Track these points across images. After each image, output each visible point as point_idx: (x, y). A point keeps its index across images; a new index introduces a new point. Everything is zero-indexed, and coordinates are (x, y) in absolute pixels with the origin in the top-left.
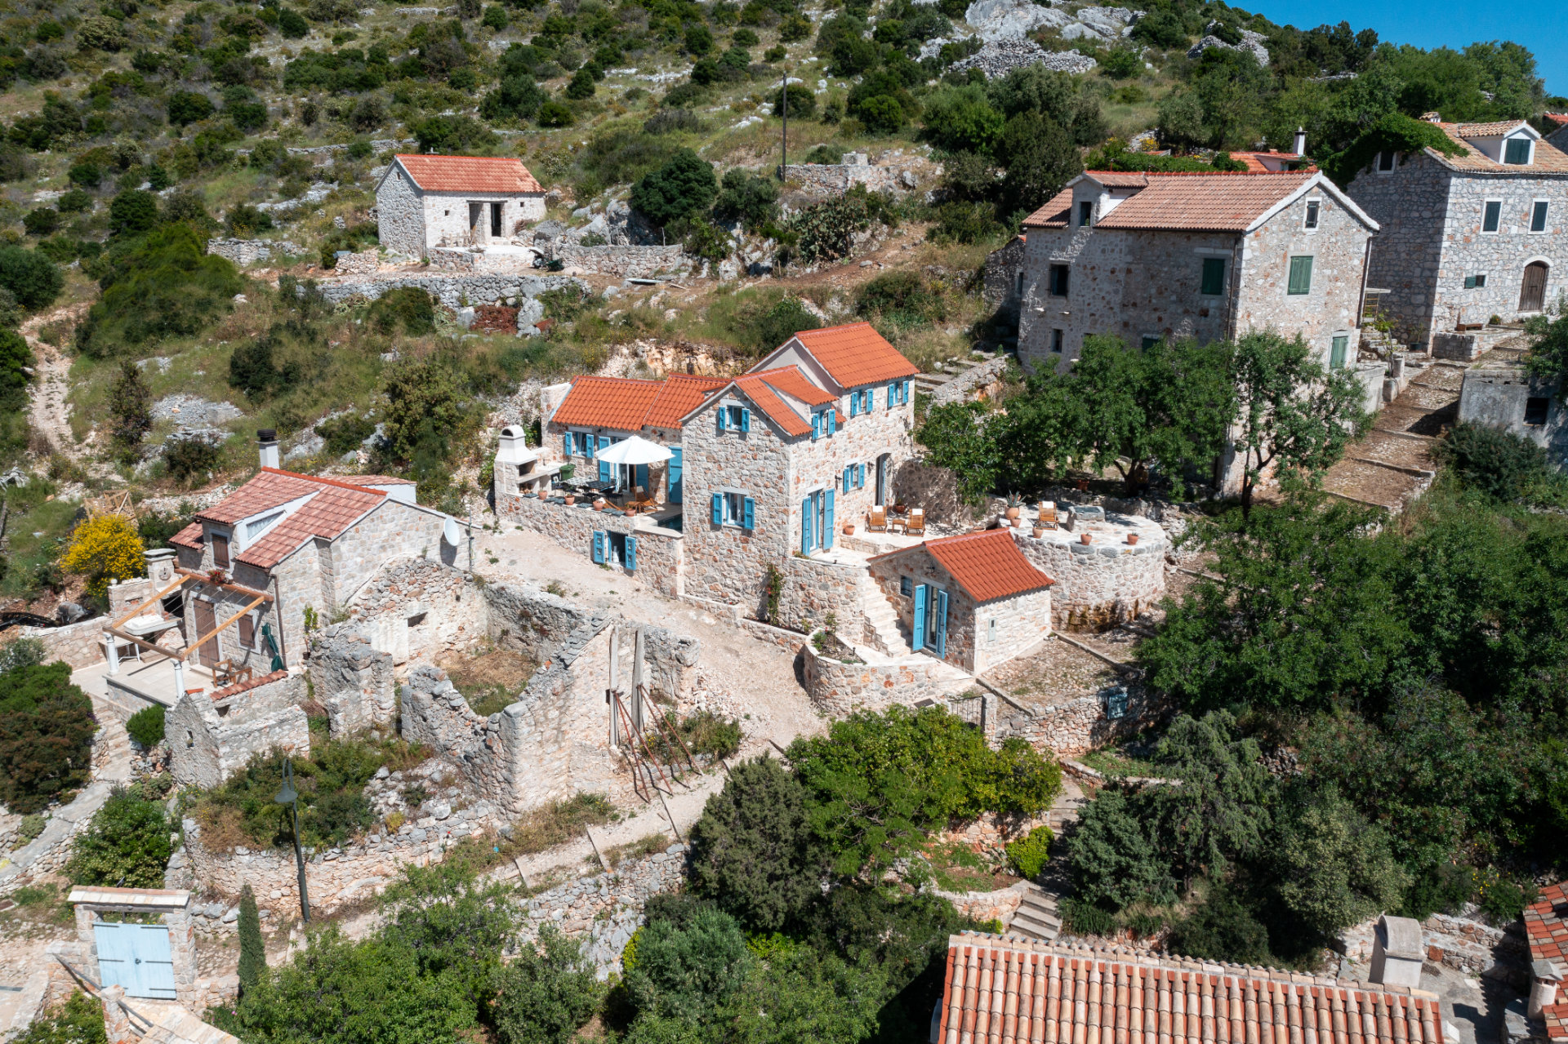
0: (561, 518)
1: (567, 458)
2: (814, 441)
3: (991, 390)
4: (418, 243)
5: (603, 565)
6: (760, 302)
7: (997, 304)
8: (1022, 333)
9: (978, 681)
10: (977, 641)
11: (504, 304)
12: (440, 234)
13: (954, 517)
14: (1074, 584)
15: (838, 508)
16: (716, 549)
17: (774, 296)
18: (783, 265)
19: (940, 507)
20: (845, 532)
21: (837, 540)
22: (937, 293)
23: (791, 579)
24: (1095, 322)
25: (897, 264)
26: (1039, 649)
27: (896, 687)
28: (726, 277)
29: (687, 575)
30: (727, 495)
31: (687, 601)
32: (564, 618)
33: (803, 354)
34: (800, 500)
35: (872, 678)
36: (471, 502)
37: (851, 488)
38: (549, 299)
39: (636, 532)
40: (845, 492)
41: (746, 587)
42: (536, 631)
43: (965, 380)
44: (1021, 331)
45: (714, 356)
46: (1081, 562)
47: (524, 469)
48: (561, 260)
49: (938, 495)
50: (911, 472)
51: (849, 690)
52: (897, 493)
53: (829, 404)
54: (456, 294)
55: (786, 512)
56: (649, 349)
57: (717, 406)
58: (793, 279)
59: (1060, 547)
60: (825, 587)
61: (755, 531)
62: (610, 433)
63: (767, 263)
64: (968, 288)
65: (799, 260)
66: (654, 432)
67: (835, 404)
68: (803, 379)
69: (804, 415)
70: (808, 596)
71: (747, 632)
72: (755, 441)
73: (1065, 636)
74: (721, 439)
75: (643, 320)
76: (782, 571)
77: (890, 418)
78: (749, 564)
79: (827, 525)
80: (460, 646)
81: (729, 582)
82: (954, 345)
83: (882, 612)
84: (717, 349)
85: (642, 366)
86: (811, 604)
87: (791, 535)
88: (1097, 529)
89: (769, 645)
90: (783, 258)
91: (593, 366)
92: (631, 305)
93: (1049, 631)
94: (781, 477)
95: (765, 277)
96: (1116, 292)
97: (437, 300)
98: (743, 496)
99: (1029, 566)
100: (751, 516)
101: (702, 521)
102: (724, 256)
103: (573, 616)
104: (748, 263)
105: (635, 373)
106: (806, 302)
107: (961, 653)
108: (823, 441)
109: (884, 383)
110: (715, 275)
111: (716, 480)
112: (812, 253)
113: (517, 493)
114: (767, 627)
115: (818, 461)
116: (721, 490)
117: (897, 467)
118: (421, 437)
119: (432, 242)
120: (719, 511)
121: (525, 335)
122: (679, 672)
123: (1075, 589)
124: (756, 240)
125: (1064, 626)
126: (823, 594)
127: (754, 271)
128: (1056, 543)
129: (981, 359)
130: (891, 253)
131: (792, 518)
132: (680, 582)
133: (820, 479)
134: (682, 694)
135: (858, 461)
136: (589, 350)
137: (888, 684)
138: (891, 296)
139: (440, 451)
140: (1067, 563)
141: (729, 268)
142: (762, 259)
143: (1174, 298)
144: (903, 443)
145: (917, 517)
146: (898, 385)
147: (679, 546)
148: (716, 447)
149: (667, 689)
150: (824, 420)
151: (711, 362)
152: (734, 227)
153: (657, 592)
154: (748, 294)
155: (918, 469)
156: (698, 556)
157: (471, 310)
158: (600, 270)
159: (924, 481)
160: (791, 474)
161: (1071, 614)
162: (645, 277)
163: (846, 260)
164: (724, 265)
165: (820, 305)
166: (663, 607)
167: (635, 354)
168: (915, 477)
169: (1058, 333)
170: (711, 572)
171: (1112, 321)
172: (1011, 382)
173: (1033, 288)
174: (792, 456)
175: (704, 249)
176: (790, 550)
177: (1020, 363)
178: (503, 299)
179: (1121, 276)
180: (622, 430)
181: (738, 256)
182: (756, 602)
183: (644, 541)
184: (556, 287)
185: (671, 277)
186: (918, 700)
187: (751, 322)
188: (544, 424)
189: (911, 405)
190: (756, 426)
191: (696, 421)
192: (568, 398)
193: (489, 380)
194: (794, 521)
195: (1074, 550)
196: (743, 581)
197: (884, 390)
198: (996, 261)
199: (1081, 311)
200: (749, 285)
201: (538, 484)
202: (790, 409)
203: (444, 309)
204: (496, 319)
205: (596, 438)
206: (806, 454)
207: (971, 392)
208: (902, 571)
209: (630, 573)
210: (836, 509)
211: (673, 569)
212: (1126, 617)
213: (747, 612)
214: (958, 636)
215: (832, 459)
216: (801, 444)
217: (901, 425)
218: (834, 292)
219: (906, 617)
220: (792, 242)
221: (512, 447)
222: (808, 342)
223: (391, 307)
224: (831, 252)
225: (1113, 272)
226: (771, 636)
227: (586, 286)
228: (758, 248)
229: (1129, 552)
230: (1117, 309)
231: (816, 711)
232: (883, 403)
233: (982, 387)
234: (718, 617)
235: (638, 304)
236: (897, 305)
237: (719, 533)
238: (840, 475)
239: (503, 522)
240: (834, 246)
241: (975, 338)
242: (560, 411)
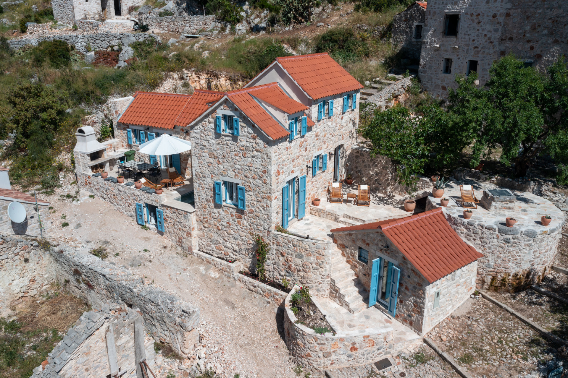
0: (116, 192)
1: (130, 146)
2: (290, 142)
3: (402, 98)
4: (71, 17)
5: (144, 227)
6: (258, 46)
7: (400, 46)
8: (422, 62)
9: (425, 341)
10: (426, 310)
11: (113, 50)
12: (83, 12)
13: (388, 190)
14: (498, 257)
15: (309, 187)
16: (218, 222)
17: (266, 43)
18: (272, 26)
19: (378, 181)
20: (313, 203)
21: (308, 210)
22: (363, 40)
23: (273, 247)
24: (478, 52)
25: (338, 24)
26: (469, 307)
27: (360, 351)
28: (239, 32)
29: (200, 237)
30: (225, 183)
31: (199, 257)
32: (101, 279)
33: (282, 74)
34: (280, 188)
35: (340, 345)
36: (64, 177)
37: (318, 172)
38: (137, 46)
39: (163, 206)
40: (314, 175)
41: (241, 250)
42: (86, 284)
43: (386, 93)
44: (421, 60)
45: (230, 79)
46: (507, 241)
47: (95, 156)
48: (147, 25)
49: (377, 174)
50: (357, 157)
51: (321, 355)
52: (347, 171)
53: (302, 112)
54: (84, 44)
55: (269, 198)
56: (190, 75)
57: (214, 115)
58: (278, 34)
59: (489, 228)
60: (300, 256)
61: (246, 210)
62: (154, 130)
63: (263, 25)
64: (383, 36)
65: (281, 23)
66: (182, 130)
67: (307, 112)
68: (282, 93)
69: (283, 122)
70: (287, 261)
71: (242, 285)
72: (244, 143)
73: (487, 295)
74: (218, 141)
75: (187, 57)
76: (267, 241)
77: (344, 120)
78: (242, 234)
79: (301, 201)
80: (32, 292)
81: (228, 245)
82: (377, 70)
83: (343, 273)
84: (232, 74)
85: (186, 85)
86: (290, 268)
87: (274, 215)
88: (509, 208)
89: (258, 296)
90: (272, 21)
91: (154, 85)
92: (183, 49)
93: (474, 290)
94: (265, 172)
95: (262, 33)
96: (496, 30)
97: (73, 48)
98: (237, 184)
99: (461, 242)
100: (243, 200)
101: (207, 201)
102: (238, 21)
103: (107, 279)
104: (252, 25)
105: (181, 90)
106: (286, 46)
107: (410, 316)
108: (297, 140)
109: (340, 95)
110: (233, 32)
111: (216, 171)
112: (289, 19)
113: (90, 173)
114: (256, 282)
115: (294, 156)
116: (221, 179)
117: (347, 153)
118: (32, 133)
119: (79, 17)
120: (219, 195)
121: (119, 67)
122: (183, 335)
123: (499, 261)
124: (256, 12)
125: (486, 286)
126: (299, 261)
127: (256, 29)
128: (486, 225)
129: (395, 79)
130: (335, 18)
131: (274, 202)
132: (195, 243)
133: (296, 169)
134: (186, 351)
135: (323, 152)
136: (150, 75)
137: (353, 349)
138: (336, 41)
139: (47, 142)
140: (494, 242)
141: (241, 28)
142: (260, 22)
143: (545, 32)
144: (351, 137)
145: (365, 191)
146: (350, 96)
147: (193, 218)
148: (215, 147)
149: (175, 344)
150: (299, 125)
151: (228, 82)
152: (245, 4)
153: (179, 248)
154: (252, 42)
155: (362, 155)
156: (206, 225)
157: (93, 53)
158: (169, 30)
159: (366, 163)
160: (273, 169)
161: (493, 279)
162: (194, 34)
163: (308, 23)
164: (239, 26)
165: (294, 48)
166: (182, 262)
167: (182, 78)
168: (360, 160)
169: (448, 62)
170: (216, 237)
171: (491, 51)
172: (415, 94)
173: (431, 32)
174: (273, 155)
175: (227, 18)
176: (273, 226)
177: (419, 81)
178: (112, 47)
179: (501, 19)
180: (161, 128)
181: (247, 21)
182: (248, 261)
183: (168, 212)
184: (141, 40)
185: (208, 33)
186: (378, 359)
187: (253, 58)
188: (115, 123)
189: (357, 110)
190: (244, 131)
191: (200, 126)
192: (130, 107)
193: (88, 95)
194: (276, 205)
195: (500, 231)
196: (239, 245)
197: (340, 100)
198: (400, 19)
199: (468, 45)
200: (253, 37)
201: (108, 164)
202: (271, 118)
203: (77, 53)
204: (106, 58)
205: (146, 134)
206: (285, 152)
207: (389, 100)
208: (359, 244)
209: (161, 233)
210: (307, 188)
211: (189, 234)
212: (536, 280)
213: (242, 268)
214: (408, 302)
215: (304, 153)
216: (280, 145)
217: (351, 125)
218: (302, 40)
219: (363, 279)
220: (277, 11)
221: (85, 141)
222: (286, 65)
223: (42, 52)
224: (300, 18)
225: (494, 16)
226: (259, 289)
227: (159, 39)
228: (258, 16)
229: (545, 233)
230: (496, 43)
231: (294, 366)
232: (340, 109)
233: (396, 97)
234: (221, 271)
235: (188, 48)
236: (339, 48)
237: (220, 210)
238: (310, 165)
239: (83, 191)
240: (301, 15)
241: (390, 66)
242: (124, 115)
